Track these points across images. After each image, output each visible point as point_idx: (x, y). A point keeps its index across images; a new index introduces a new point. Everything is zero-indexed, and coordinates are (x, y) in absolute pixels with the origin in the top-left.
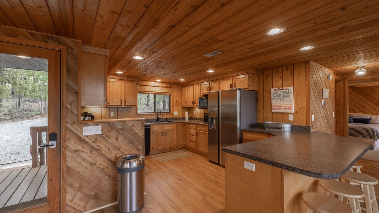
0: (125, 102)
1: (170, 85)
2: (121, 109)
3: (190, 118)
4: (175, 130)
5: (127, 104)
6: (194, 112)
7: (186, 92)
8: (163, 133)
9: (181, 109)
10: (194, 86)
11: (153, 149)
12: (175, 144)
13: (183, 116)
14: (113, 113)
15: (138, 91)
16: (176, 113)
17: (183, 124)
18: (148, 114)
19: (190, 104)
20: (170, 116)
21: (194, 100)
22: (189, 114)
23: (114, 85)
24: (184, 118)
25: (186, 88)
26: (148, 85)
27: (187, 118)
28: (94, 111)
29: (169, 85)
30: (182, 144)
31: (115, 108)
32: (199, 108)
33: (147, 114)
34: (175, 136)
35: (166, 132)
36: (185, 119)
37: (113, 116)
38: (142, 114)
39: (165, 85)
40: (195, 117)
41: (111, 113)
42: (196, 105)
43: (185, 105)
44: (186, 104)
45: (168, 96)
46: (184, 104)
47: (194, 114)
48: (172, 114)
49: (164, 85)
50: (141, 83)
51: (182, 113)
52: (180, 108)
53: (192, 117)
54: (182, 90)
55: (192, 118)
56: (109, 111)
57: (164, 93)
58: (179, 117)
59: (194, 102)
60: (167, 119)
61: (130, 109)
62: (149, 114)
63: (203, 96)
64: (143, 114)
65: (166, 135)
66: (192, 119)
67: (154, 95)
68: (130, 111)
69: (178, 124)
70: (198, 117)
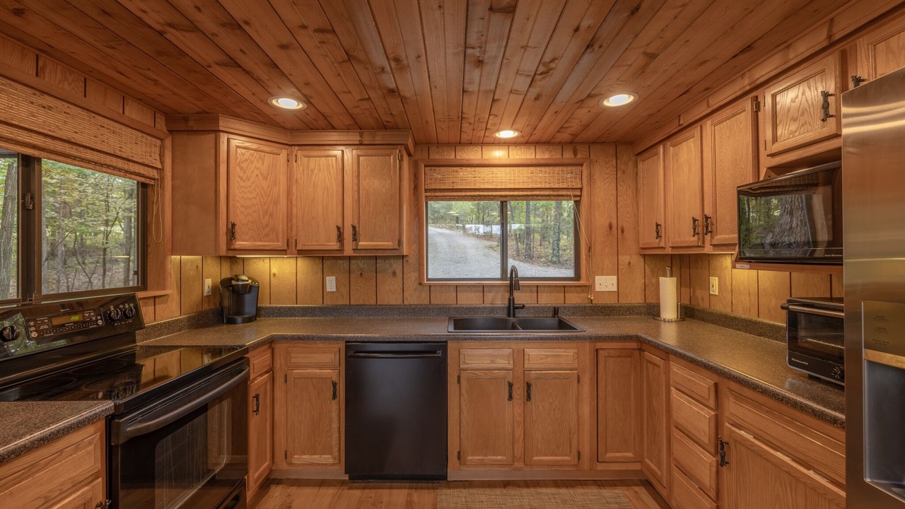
0: (355, 237)
1: (575, 154)
2: (361, 264)
3: (688, 313)
4: (586, 379)
5: (362, 244)
6: (715, 281)
7: (661, 178)
8: (510, 385)
9: (638, 262)
10: (708, 124)
11: (459, 458)
12: (586, 452)
13: (651, 300)
14: (333, 278)
15: (426, 190)
16: (605, 284)
17: (633, 345)
18: (469, 286)
19: (681, 235)
20: (574, 299)
21: (708, 212)
22: (685, 291)
23: (312, 171)
24: (653, 311)
25: (657, 154)
26: (466, 163)
27: (669, 311)
28: (274, 270)
29: (568, 155)
30: (630, 455)
31: (341, 262)
32: (741, 259)
33: (463, 286)
34: (586, 410)
35: (529, 386)
36: (659, 315)
37: (334, 290)
38: (442, 286)
39: (547, 156)
40: (720, 308)
41: (328, 279)
42: (720, 237)
43: (655, 242)
44: (658, 236)
45: (568, 205)
46: (649, 239)
47: (715, 290)
48: (588, 288)
49: (542, 155)
50: (437, 157)
51: (639, 282)
52: (630, 257)
53: (704, 305)
54: (641, 175)
55: (703, 311)
56: (320, 271)
57: (543, 193)
58: (623, 301)
59: (705, 226)
60: (556, 311)
61: (397, 266)
62: (474, 286)
63: (773, 175)
64: (449, 286)
65: (529, 398)
66: (703, 320)
67: (502, 202)
68: (394, 273)
69: (599, 345)
70: (740, 313)
